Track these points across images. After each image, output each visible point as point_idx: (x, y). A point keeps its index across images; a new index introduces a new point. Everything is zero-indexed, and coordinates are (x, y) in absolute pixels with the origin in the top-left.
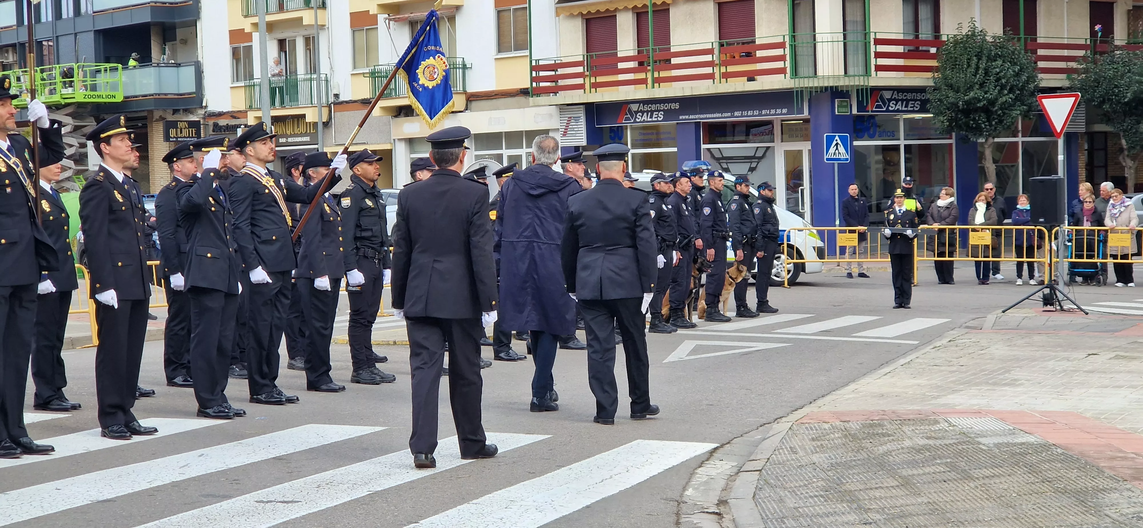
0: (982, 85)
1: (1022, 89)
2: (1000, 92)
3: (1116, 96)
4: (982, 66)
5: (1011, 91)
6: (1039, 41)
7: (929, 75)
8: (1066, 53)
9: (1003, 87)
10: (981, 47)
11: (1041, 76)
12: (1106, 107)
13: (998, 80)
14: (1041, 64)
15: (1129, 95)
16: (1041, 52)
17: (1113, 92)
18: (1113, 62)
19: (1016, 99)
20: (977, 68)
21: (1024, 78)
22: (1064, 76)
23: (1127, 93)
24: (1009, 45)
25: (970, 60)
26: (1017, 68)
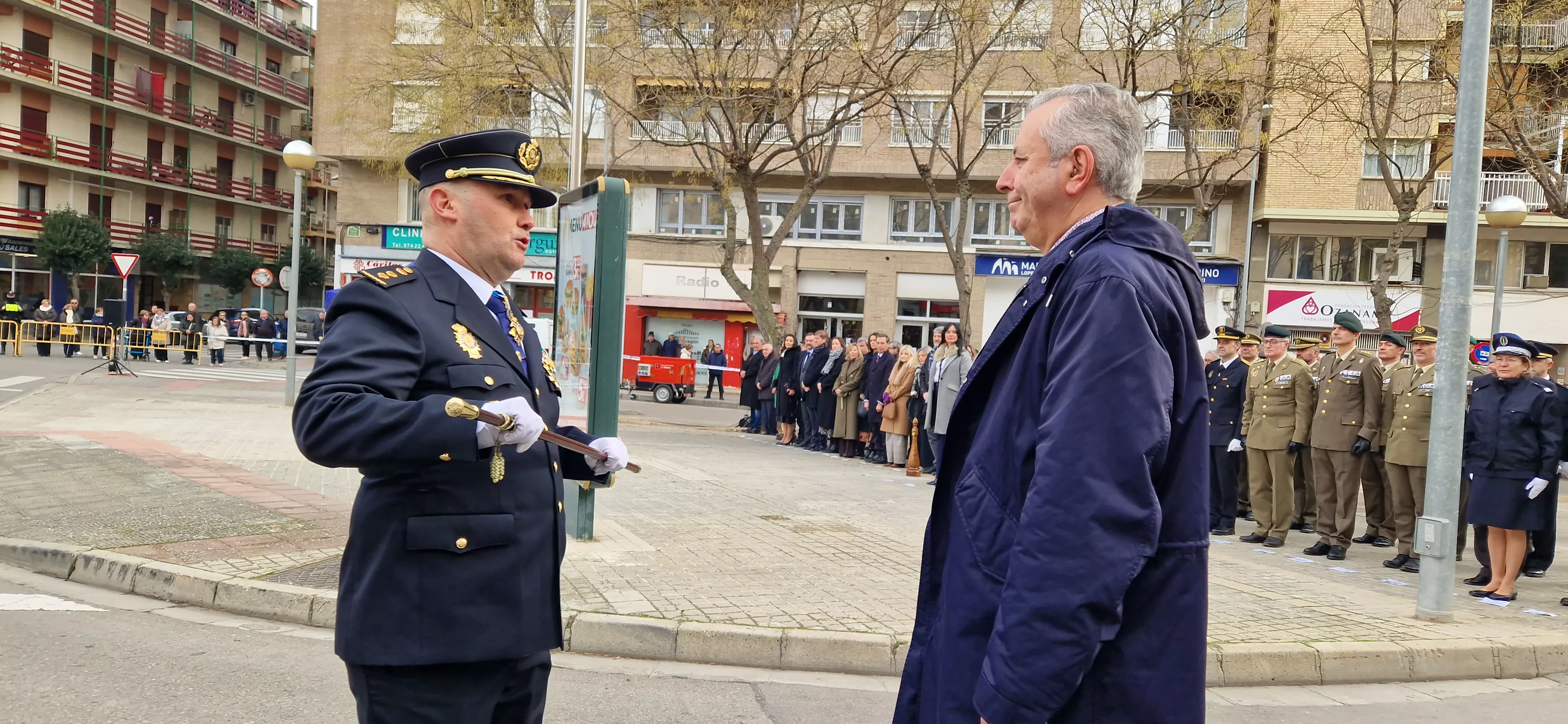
0: (72, 242)
1: (100, 247)
2: (85, 247)
3: (160, 257)
4: (74, 230)
5: (92, 247)
6: (113, 221)
7: (36, 232)
8: (129, 230)
9: (87, 245)
10: (73, 220)
11: (112, 241)
12: (153, 262)
13: (84, 240)
14: (113, 234)
16: (113, 227)
17: (159, 255)
18: (159, 238)
19: (96, 252)
20: (70, 232)
21: (101, 241)
22: (128, 243)
24: (93, 221)
25: (64, 227)
26: (97, 235)
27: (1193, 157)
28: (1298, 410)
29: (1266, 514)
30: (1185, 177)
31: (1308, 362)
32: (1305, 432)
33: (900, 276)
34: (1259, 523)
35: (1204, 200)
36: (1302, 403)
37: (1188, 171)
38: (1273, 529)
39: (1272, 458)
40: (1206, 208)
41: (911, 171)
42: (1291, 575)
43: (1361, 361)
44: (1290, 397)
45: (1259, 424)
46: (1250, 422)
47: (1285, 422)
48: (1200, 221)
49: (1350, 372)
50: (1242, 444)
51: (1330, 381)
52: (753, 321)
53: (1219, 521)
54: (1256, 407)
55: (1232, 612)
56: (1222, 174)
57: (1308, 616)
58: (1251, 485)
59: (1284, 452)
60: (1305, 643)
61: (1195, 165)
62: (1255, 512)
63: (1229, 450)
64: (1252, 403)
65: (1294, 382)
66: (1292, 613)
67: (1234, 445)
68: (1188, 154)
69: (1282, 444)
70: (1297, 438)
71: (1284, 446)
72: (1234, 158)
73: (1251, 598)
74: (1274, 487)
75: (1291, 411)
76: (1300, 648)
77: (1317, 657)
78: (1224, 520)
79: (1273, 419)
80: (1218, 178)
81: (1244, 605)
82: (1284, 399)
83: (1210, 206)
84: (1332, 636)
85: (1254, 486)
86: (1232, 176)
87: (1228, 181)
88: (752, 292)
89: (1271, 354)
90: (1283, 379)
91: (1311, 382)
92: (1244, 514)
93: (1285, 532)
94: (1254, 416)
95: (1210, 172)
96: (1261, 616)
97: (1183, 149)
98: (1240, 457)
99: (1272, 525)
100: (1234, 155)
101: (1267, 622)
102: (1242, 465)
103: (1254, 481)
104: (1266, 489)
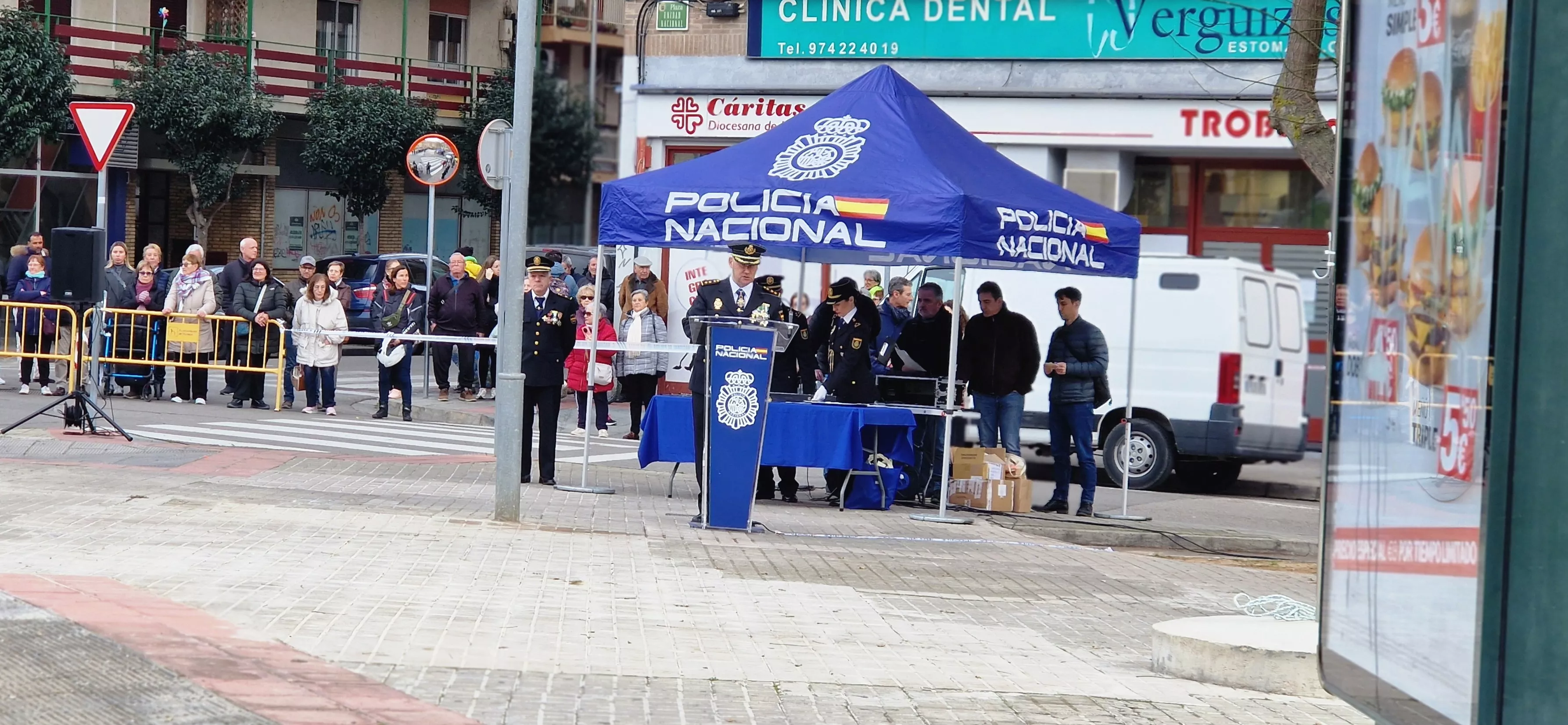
1: (45, 95)
2: (11, 97)
3: (185, 118)
5: (28, 97)
6: (74, 24)
8: (113, 46)
9: (16, 90)
11: (74, 78)
12: (171, 133)
13: (9, 78)
14: (75, 60)
15: (204, 117)
16: (76, 41)
17: (182, 112)
18: (183, 67)
19: (34, 111)
21: (49, 78)
22: (109, 81)
23: (201, 114)
24: (28, 26)
26: (38, 63)
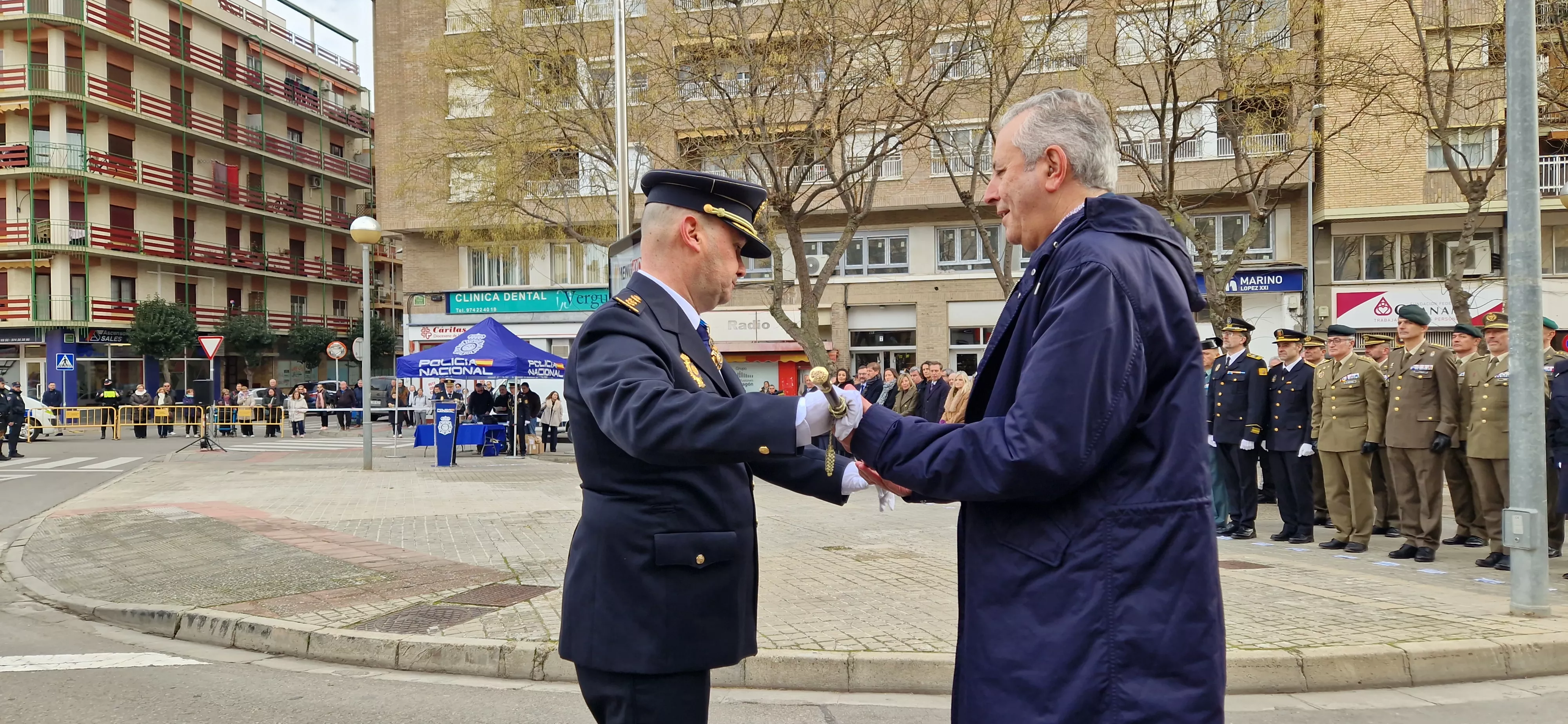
0: (162, 329)
1: (187, 332)
2: (174, 333)
3: (242, 338)
4: (163, 318)
5: (181, 333)
6: (198, 306)
7: (129, 322)
8: (213, 314)
9: (175, 331)
10: (162, 308)
11: (198, 325)
12: (237, 343)
13: (173, 326)
14: (198, 319)
15: (249, 337)
16: (198, 313)
17: (241, 336)
18: (240, 320)
19: (184, 338)
20: (160, 319)
21: (188, 326)
22: (213, 326)
24: (180, 309)
25: (154, 315)
26: (184, 321)
27: (1244, 163)
28: (1370, 408)
29: (1345, 518)
30: (1236, 183)
31: (1376, 359)
32: (1379, 431)
33: (950, 305)
34: (1338, 529)
35: (1258, 206)
36: (1373, 402)
37: (1239, 177)
38: (1354, 533)
39: (1346, 460)
40: (1261, 214)
41: (955, 200)
42: (1376, 579)
43: (1432, 354)
44: (1360, 396)
45: (1330, 426)
46: (1320, 425)
47: (1357, 422)
48: (1256, 227)
49: (1421, 367)
50: (1314, 448)
51: (1400, 377)
52: (805, 359)
53: (1296, 529)
54: (1325, 409)
55: (1312, 617)
56: (1275, 177)
57: (1395, 617)
58: (1327, 489)
59: (1359, 454)
60: (1391, 644)
61: (1246, 170)
62: (1333, 517)
63: (1300, 456)
64: (1320, 404)
65: (1362, 380)
66: (1377, 616)
67: (1305, 450)
68: (1237, 160)
69: (1356, 444)
70: (1371, 438)
71: (1359, 447)
72: (1285, 161)
73: (1332, 603)
74: (1351, 490)
75: (1363, 410)
76: (1386, 649)
77: (1406, 659)
78: (1300, 527)
79: (1343, 420)
80: (1271, 182)
81: (1325, 610)
82: (1353, 399)
83: (1265, 210)
84: (1421, 636)
85: (1330, 491)
86: (1286, 179)
87: (1282, 184)
88: (803, 330)
89: (1335, 353)
90: (1350, 378)
91: (1381, 380)
92: (1323, 521)
93: (1367, 536)
94: (1323, 418)
95: (1263, 176)
96: (1343, 620)
97: (1232, 155)
98: (1313, 460)
99: (1352, 530)
100: (1286, 158)
101: (1350, 626)
102: (1315, 471)
103: (1330, 485)
104: (1343, 492)
